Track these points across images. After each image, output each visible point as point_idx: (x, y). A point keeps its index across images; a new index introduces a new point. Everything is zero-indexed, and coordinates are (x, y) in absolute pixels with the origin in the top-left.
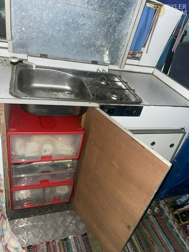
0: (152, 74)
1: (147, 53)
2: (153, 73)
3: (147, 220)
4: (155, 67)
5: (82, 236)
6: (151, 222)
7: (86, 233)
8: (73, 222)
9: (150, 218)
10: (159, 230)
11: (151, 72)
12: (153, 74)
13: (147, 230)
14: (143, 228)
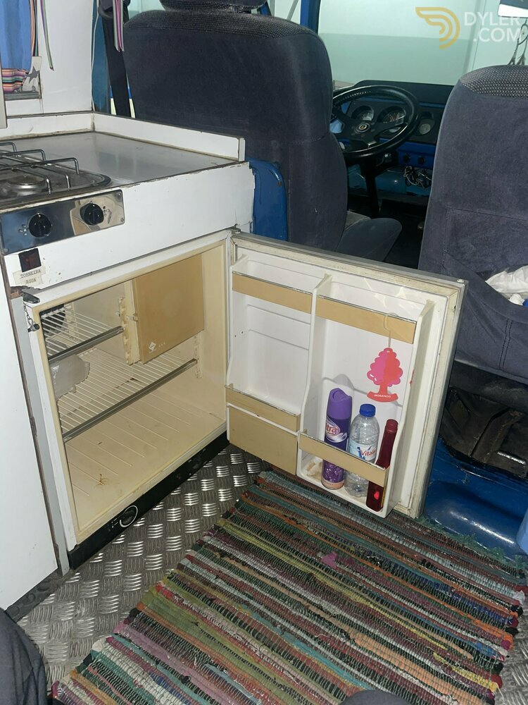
0: (93, 131)
1: (52, 68)
2: (94, 128)
3: (259, 485)
4: (92, 111)
5: (127, 621)
6: (270, 484)
7: (133, 609)
8: (81, 614)
9: (262, 479)
10: (293, 489)
11: (89, 128)
12: (96, 130)
13: (269, 505)
14: (259, 506)
